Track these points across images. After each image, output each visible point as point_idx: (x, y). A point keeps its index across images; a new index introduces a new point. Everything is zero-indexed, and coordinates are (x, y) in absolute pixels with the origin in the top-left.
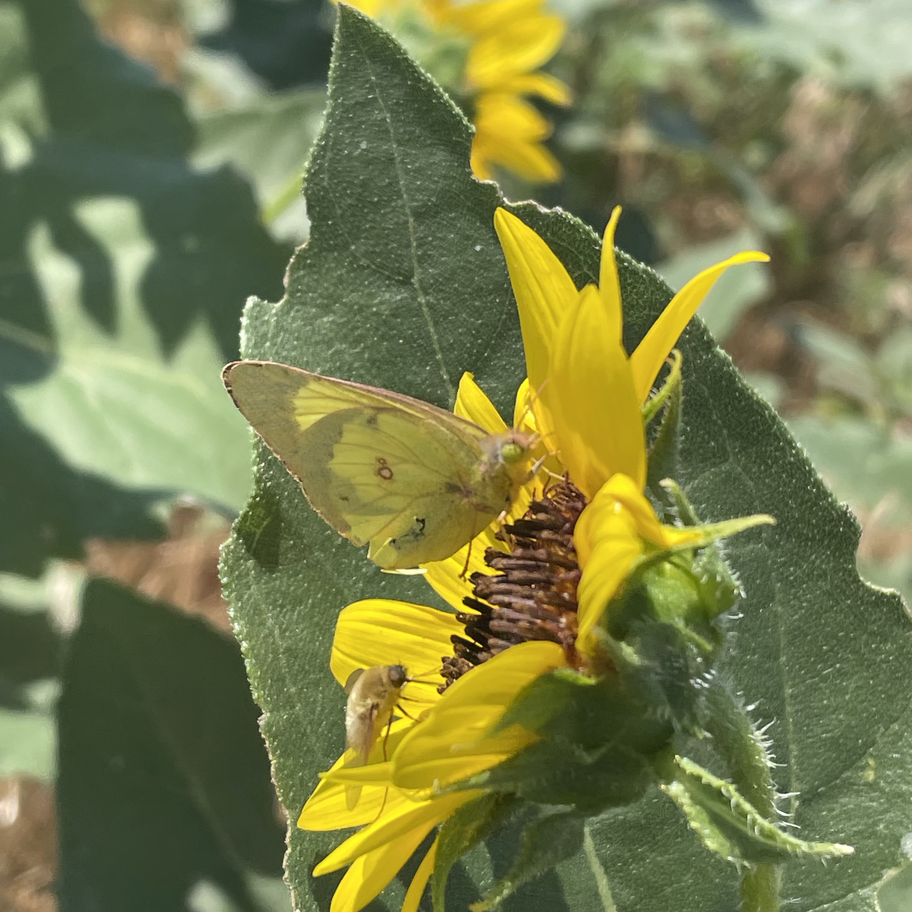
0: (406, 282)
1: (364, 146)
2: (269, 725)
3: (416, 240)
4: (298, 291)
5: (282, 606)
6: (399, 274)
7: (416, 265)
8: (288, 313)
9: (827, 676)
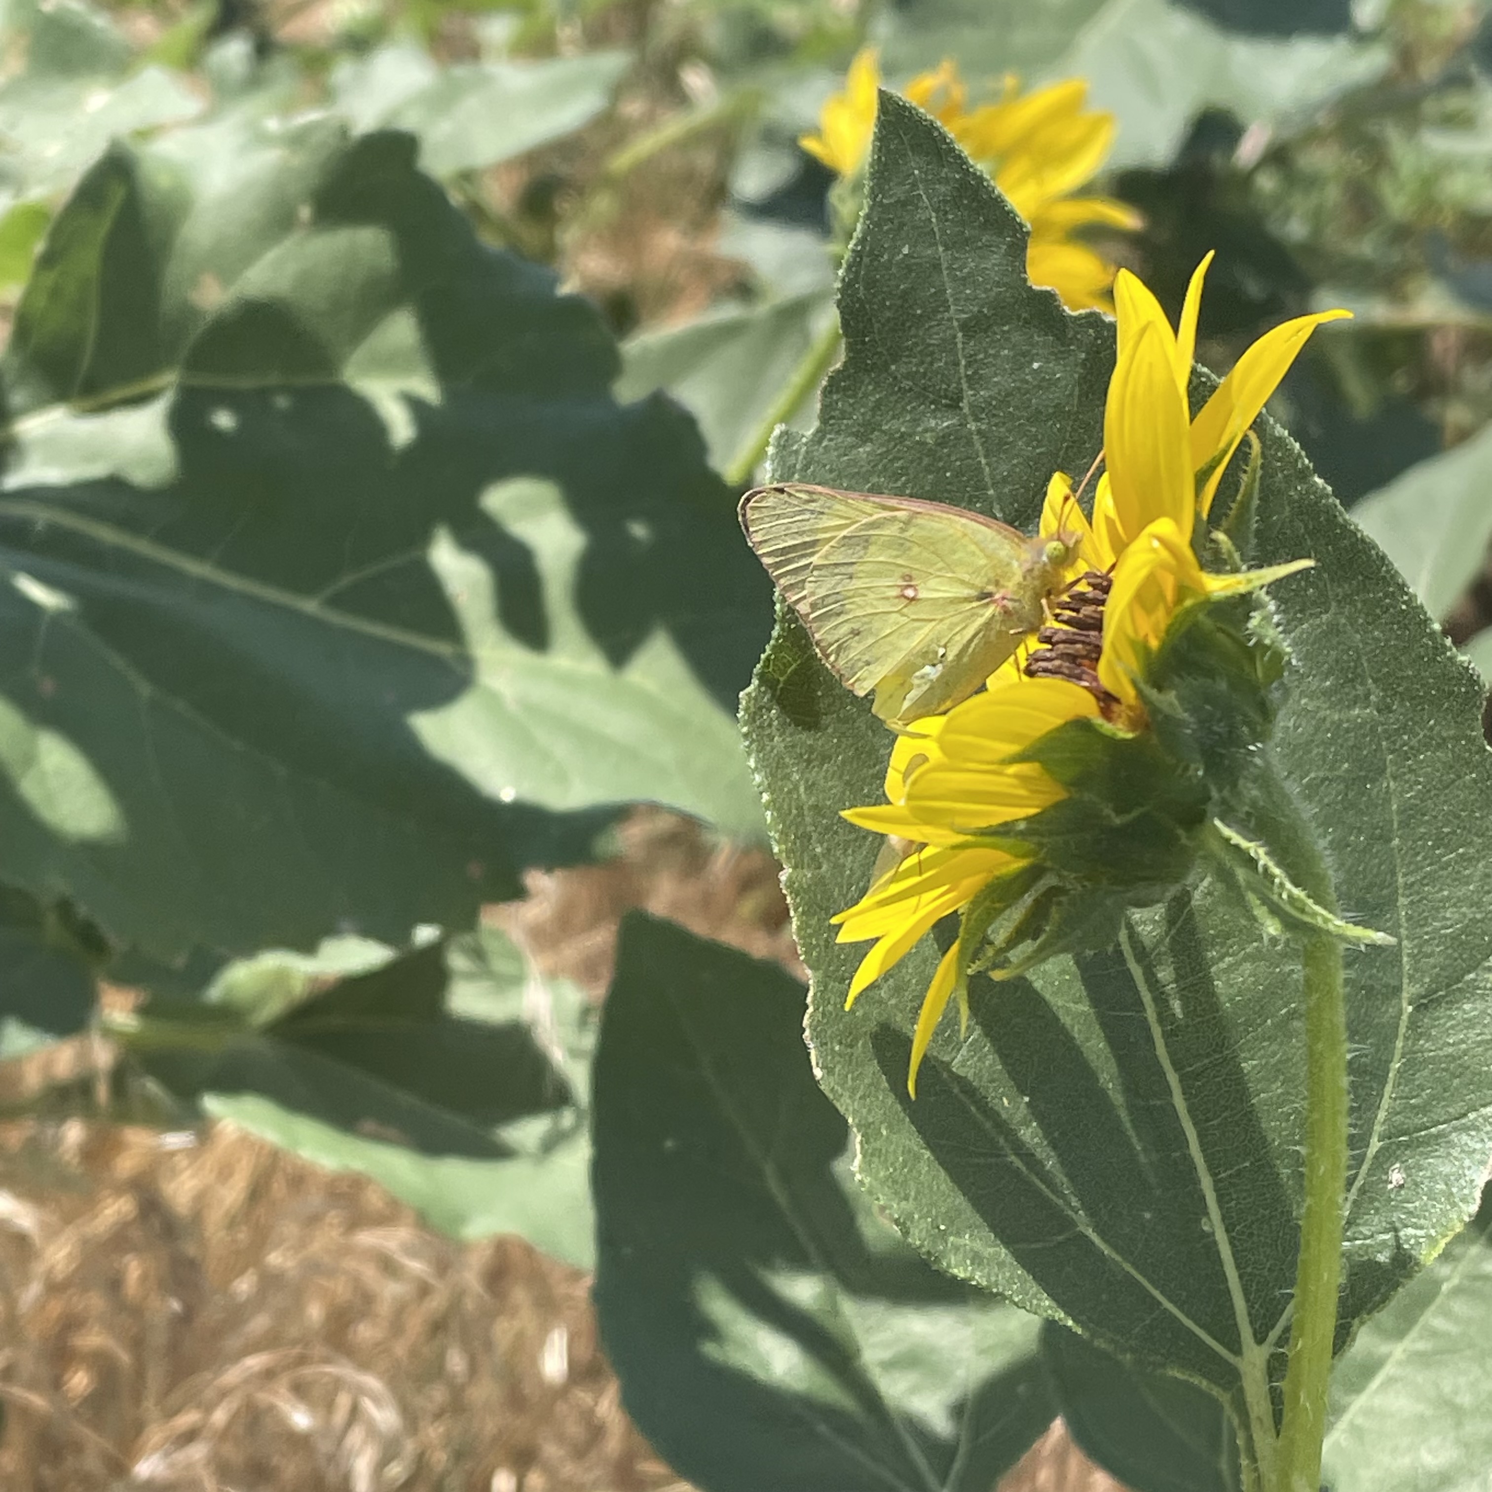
0: (954, 405)
1: (906, 250)
2: (790, 883)
3: (965, 357)
4: (833, 417)
5: (809, 761)
6: (946, 397)
7: (965, 386)
8: (820, 442)
9: (1448, 864)
